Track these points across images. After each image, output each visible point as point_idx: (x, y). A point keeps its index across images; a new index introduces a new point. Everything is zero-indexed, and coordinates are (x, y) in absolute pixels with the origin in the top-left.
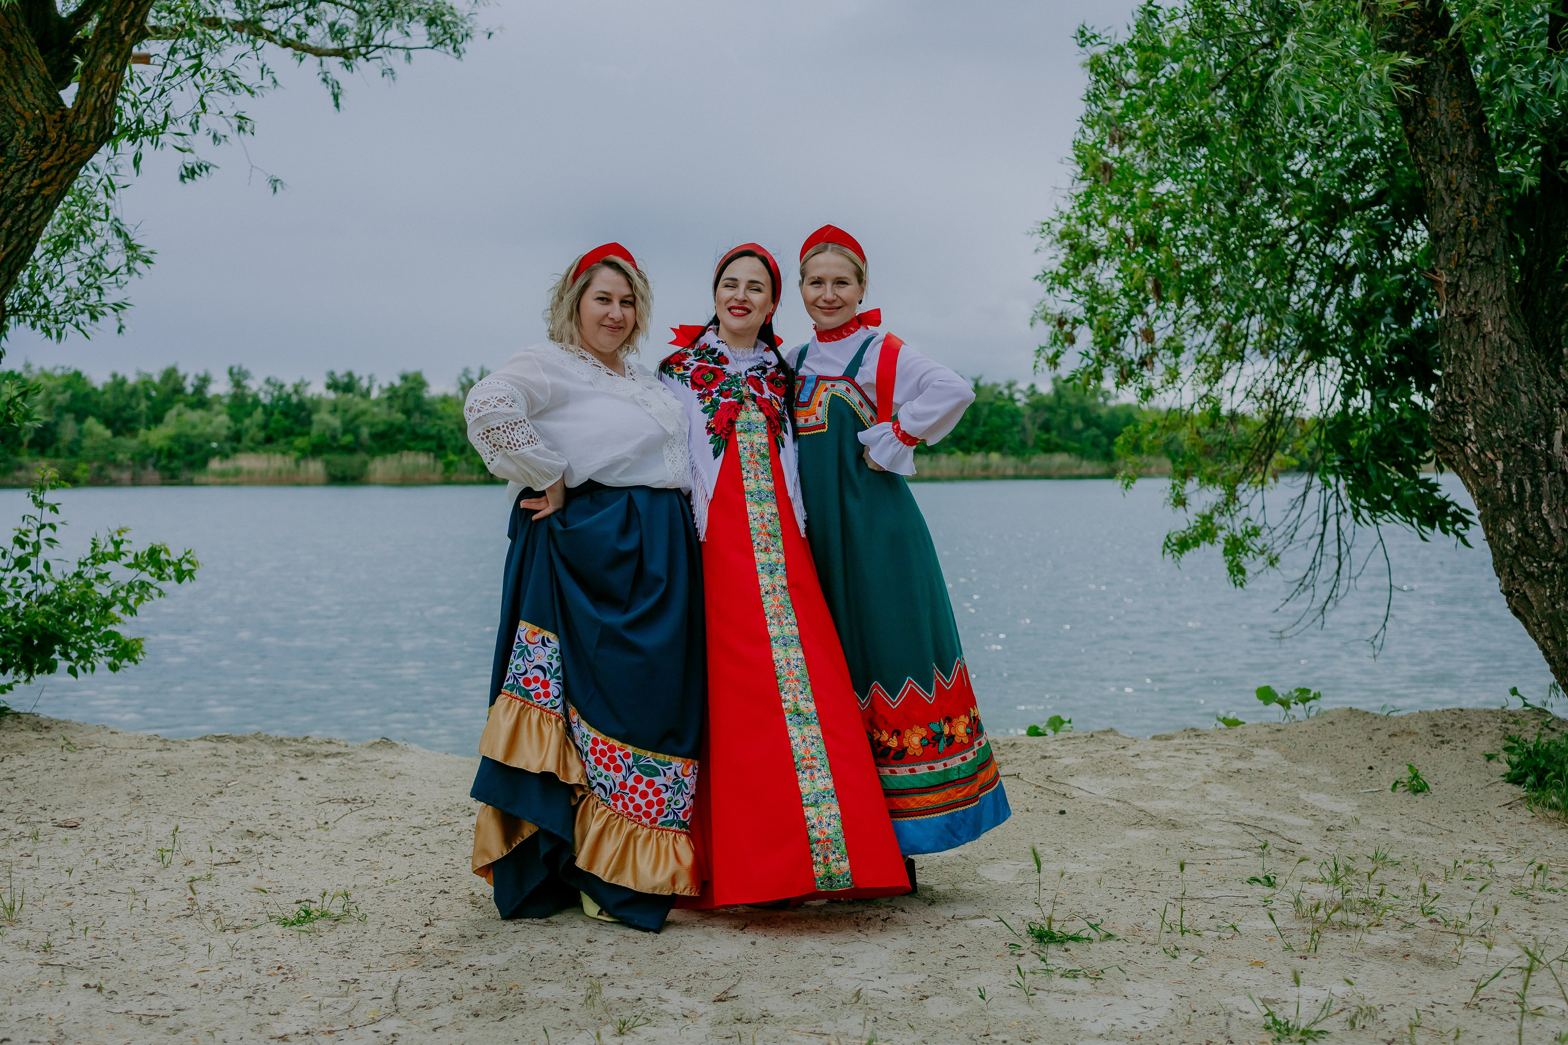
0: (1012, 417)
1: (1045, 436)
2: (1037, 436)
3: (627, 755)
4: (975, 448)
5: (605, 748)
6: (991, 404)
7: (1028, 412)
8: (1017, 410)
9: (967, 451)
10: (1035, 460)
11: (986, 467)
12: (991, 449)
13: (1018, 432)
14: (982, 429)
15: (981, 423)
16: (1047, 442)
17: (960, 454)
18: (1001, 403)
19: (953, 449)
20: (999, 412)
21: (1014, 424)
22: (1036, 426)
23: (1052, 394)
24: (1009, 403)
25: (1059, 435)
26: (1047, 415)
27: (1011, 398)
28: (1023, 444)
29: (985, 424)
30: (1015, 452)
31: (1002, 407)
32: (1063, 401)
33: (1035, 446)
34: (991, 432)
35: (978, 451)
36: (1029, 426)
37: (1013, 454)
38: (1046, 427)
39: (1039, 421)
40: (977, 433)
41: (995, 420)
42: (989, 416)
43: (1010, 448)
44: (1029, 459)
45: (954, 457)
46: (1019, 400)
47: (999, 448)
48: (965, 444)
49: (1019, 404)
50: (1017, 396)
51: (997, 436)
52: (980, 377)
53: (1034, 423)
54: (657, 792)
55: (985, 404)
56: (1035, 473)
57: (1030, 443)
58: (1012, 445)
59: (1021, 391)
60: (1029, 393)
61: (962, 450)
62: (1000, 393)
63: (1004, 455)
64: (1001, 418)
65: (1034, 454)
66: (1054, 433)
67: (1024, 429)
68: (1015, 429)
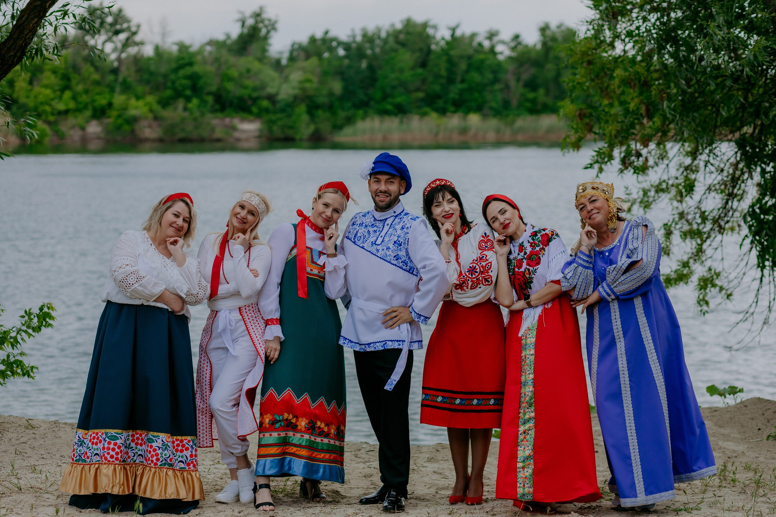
0: (494, 72)
1: (531, 95)
2: (522, 95)
3: (189, 441)
4: (452, 109)
5: (178, 442)
6: (470, 57)
7: (511, 67)
8: (499, 64)
9: (442, 112)
10: (520, 123)
11: (464, 131)
12: (469, 111)
13: (501, 90)
14: (460, 86)
15: (459, 78)
16: (533, 101)
17: (434, 115)
18: (481, 57)
19: (426, 109)
20: (479, 67)
21: (496, 80)
22: (521, 84)
23: (539, 46)
24: (491, 56)
25: (547, 93)
26: (533, 71)
27: (492, 51)
28: (506, 104)
29: (463, 81)
30: (497, 113)
31: (482, 61)
32: (551, 55)
33: (520, 106)
34: (470, 89)
35: (455, 112)
36: (513, 83)
37: (495, 116)
38: (532, 85)
39: (525, 77)
40: (454, 91)
41: (475, 77)
42: (467, 71)
43: (491, 108)
44: (513, 122)
45: (427, 119)
46: (501, 53)
47: (479, 109)
48: (440, 103)
49: (501, 58)
50: (499, 48)
51: (476, 95)
52: (457, 26)
53: (518, 80)
54: (155, 450)
55: (461, 57)
56: (520, 137)
57: (514, 102)
58: (494, 105)
59: (503, 42)
60: (513, 44)
61: (437, 110)
62: (480, 45)
63: (485, 116)
64: (481, 74)
65: (518, 115)
66: (541, 92)
67: (507, 87)
68: (497, 87)
